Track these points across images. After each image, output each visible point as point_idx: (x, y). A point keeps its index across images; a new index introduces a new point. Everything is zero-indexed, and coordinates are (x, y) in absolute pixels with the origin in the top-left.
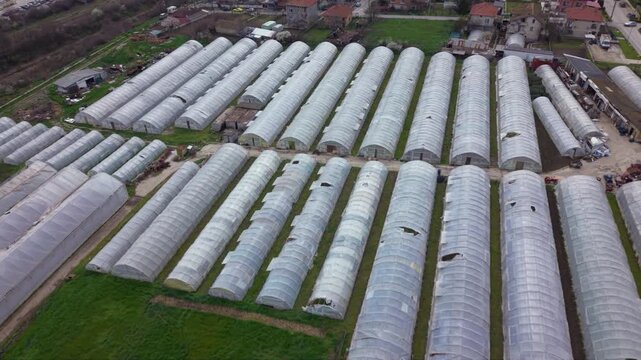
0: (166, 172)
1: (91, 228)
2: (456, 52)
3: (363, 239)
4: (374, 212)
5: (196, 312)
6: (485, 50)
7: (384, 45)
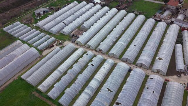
0: (52, 48)
1: (26, 64)
2: (156, 19)
3: (96, 89)
4: (103, 78)
5: (42, 100)
6: (167, 20)
7: (133, 12)
